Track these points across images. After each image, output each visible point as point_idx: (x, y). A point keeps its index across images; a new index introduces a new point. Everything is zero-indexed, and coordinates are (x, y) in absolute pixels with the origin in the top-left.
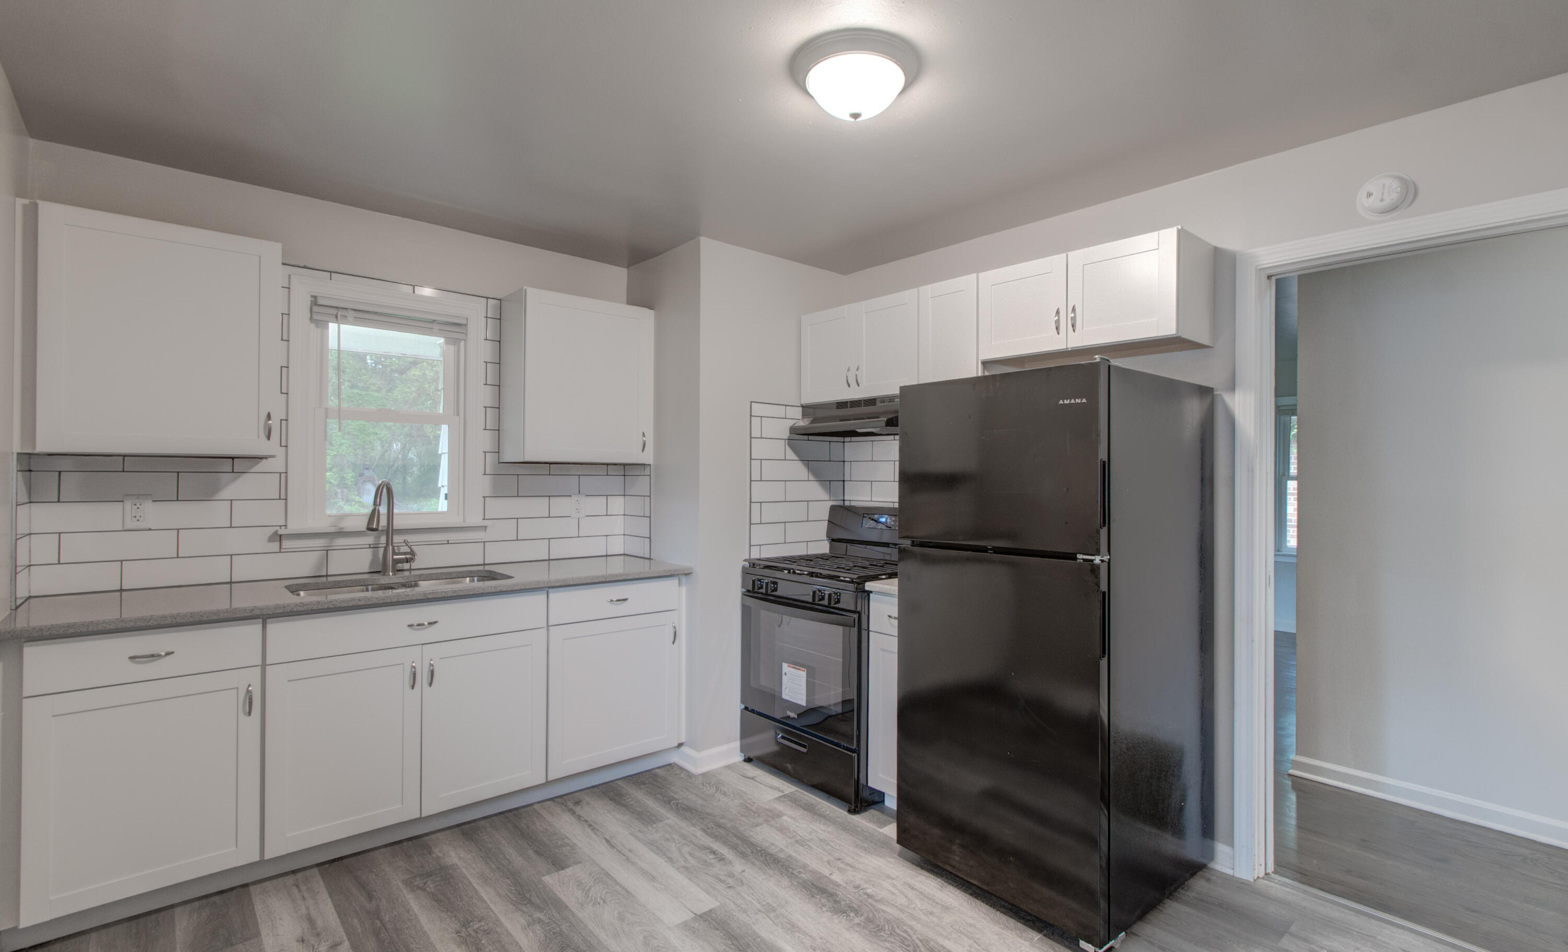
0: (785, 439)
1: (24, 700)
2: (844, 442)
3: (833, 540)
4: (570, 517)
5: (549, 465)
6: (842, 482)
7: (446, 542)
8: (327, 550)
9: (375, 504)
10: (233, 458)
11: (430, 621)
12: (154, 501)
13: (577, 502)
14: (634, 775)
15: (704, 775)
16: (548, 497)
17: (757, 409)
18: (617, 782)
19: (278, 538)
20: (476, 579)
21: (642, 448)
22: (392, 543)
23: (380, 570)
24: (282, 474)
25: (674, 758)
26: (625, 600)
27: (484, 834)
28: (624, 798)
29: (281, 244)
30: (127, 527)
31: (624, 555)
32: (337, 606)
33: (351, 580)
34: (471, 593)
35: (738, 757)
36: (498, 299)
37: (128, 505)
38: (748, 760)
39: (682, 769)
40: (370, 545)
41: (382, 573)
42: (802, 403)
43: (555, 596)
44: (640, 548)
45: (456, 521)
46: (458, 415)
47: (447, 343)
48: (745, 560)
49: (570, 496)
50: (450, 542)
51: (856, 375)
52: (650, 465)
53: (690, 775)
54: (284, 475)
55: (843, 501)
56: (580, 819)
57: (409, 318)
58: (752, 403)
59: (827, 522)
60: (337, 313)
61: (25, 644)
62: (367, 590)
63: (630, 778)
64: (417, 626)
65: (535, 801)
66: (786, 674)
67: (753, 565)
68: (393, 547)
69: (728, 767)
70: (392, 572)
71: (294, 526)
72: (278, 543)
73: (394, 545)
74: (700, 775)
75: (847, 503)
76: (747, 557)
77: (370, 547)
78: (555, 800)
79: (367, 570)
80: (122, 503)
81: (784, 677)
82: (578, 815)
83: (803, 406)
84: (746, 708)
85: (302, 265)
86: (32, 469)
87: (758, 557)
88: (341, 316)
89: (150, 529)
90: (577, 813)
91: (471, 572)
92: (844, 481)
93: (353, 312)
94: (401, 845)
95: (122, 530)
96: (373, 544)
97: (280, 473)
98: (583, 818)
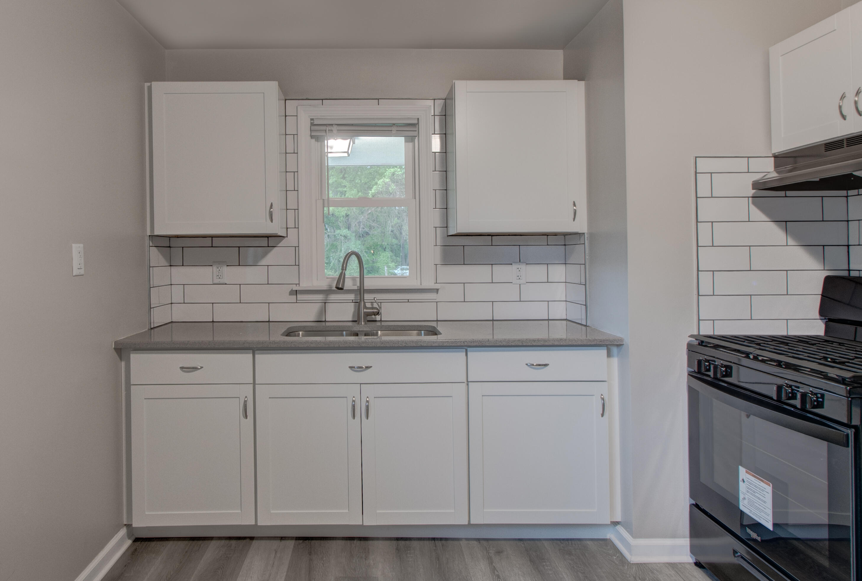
0: (748, 197)
1: (132, 386)
2: (847, 197)
3: (830, 320)
4: (512, 283)
5: (491, 237)
6: (847, 247)
7: (407, 301)
8: (325, 303)
9: (342, 269)
10: (268, 237)
11: (367, 366)
12: (227, 266)
13: (518, 270)
14: (563, 540)
15: (640, 566)
16: (491, 265)
17: (703, 165)
18: (544, 542)
19: (296, 293)
20: (423, 332)
21: (573, 217)
22: (364, 300)
23: (356, 320)
24: (296, 247)
25: (610, 535)
26: (546, 365)
27: (411, 555)
28: (544, 564)
29: (277, 82)
30: (215, 282)
31: (566, 320)
32: (297, 346)
33: (333, 326)
34: (396, 345)
35: (688, 558)
36: (443, 99)
37: (215, 268)
38: (698, 564)
39: (617, 550)
40: (353, 300)
41: (357, 323)
42: (773, 152)
43: (475, 355)
44: (577, 314)
45: (415, 284)
46: (415, 198)
47: (406, 141)
48: (691, 336)
49: (512, 264)
50: (410, 301)
51: (856, 103)
52: (584, 233)
53: (623, 559)
54: (297, 248)
55: (847, 272)
56: (494, 573)
57: (375, 125)
58: (697, 158)
59: (820, 296)
60: (326, 129)
61: (131, 352)
62: (342, 335)
63: (559, 542)
64: (357, 368)
65: (463, 537)
66: (744, 481)
67: (702, 343)
68: (365, 303)
69: (673, 566)
70: (363, 322)
71: (305, 285)
72: (296, 296)
73: (365, 301)
74: (635, 564)
75: (853, 274)
76: (695, 333)
77: (353, 302)
78: (481, 542)
79: (351, 320)
80: (212, 267)
81: (741, 483)
82: (494, 566)
83: (775, 157)
84: (697, 506)
85: (305, 98)
86: (171, 246)
87: (711, 333)
88: (329, 130)
89: (226, 284)
90: (494, 564)
91: (421, 326)
92: (848, 246)
93: (337, 126)
94: (352, 542)
95: (212, 283)
96: (354, 300)
97: (295, 247)
98: (497, 571)
